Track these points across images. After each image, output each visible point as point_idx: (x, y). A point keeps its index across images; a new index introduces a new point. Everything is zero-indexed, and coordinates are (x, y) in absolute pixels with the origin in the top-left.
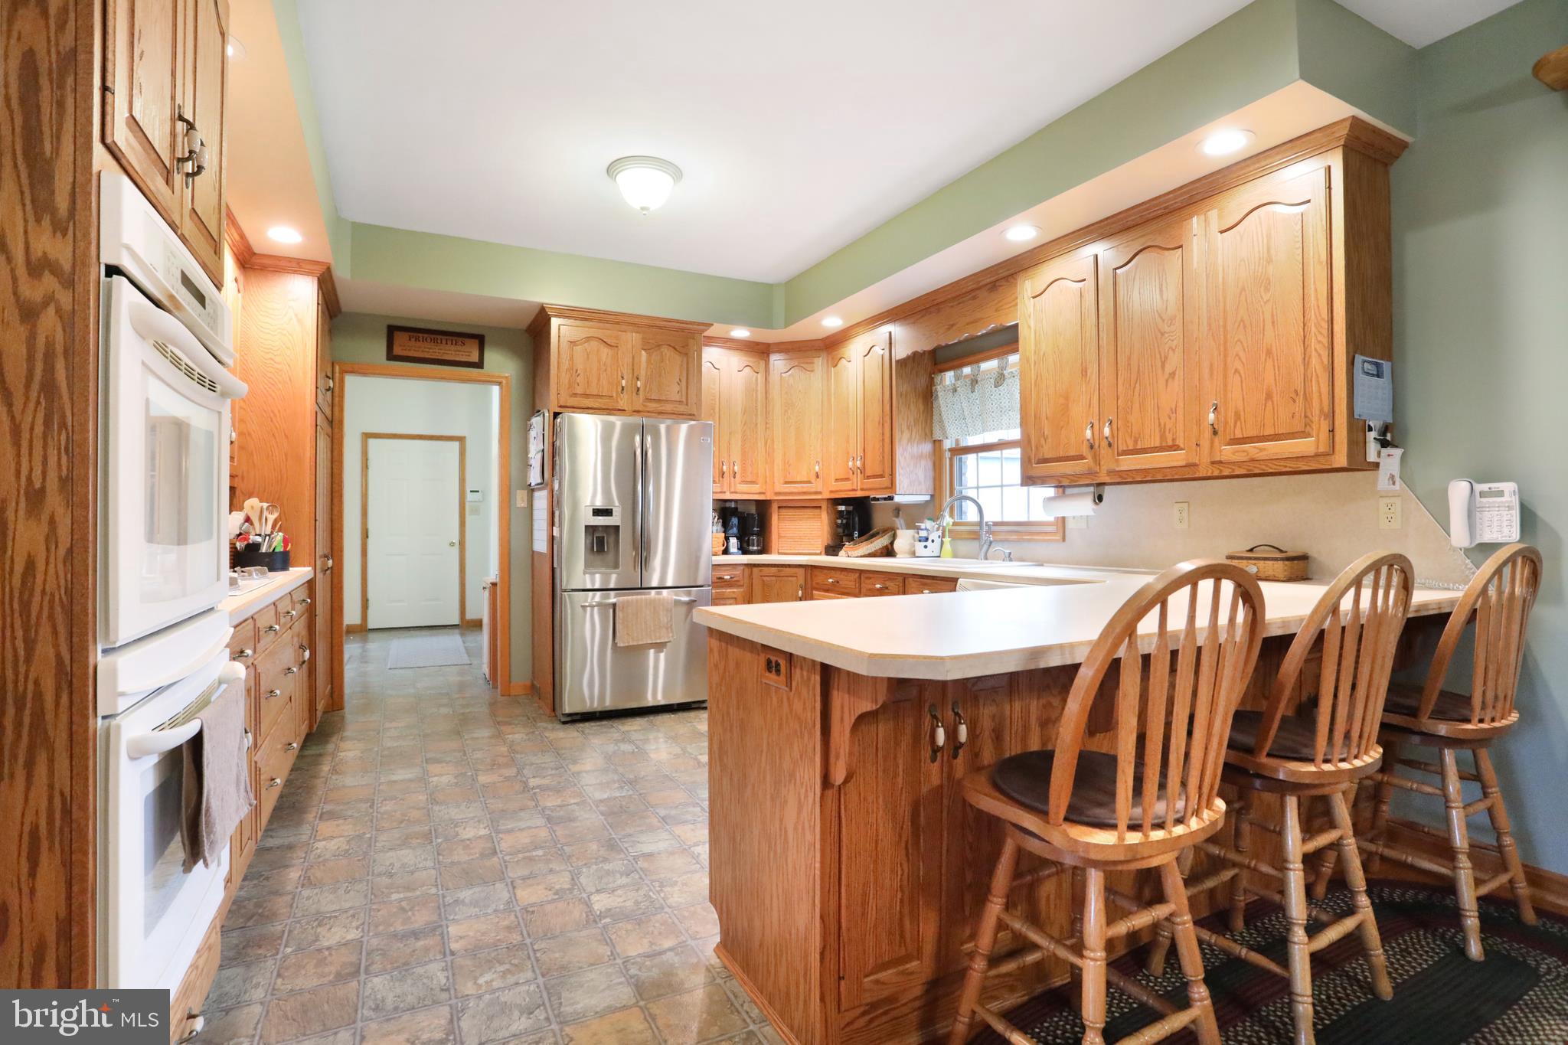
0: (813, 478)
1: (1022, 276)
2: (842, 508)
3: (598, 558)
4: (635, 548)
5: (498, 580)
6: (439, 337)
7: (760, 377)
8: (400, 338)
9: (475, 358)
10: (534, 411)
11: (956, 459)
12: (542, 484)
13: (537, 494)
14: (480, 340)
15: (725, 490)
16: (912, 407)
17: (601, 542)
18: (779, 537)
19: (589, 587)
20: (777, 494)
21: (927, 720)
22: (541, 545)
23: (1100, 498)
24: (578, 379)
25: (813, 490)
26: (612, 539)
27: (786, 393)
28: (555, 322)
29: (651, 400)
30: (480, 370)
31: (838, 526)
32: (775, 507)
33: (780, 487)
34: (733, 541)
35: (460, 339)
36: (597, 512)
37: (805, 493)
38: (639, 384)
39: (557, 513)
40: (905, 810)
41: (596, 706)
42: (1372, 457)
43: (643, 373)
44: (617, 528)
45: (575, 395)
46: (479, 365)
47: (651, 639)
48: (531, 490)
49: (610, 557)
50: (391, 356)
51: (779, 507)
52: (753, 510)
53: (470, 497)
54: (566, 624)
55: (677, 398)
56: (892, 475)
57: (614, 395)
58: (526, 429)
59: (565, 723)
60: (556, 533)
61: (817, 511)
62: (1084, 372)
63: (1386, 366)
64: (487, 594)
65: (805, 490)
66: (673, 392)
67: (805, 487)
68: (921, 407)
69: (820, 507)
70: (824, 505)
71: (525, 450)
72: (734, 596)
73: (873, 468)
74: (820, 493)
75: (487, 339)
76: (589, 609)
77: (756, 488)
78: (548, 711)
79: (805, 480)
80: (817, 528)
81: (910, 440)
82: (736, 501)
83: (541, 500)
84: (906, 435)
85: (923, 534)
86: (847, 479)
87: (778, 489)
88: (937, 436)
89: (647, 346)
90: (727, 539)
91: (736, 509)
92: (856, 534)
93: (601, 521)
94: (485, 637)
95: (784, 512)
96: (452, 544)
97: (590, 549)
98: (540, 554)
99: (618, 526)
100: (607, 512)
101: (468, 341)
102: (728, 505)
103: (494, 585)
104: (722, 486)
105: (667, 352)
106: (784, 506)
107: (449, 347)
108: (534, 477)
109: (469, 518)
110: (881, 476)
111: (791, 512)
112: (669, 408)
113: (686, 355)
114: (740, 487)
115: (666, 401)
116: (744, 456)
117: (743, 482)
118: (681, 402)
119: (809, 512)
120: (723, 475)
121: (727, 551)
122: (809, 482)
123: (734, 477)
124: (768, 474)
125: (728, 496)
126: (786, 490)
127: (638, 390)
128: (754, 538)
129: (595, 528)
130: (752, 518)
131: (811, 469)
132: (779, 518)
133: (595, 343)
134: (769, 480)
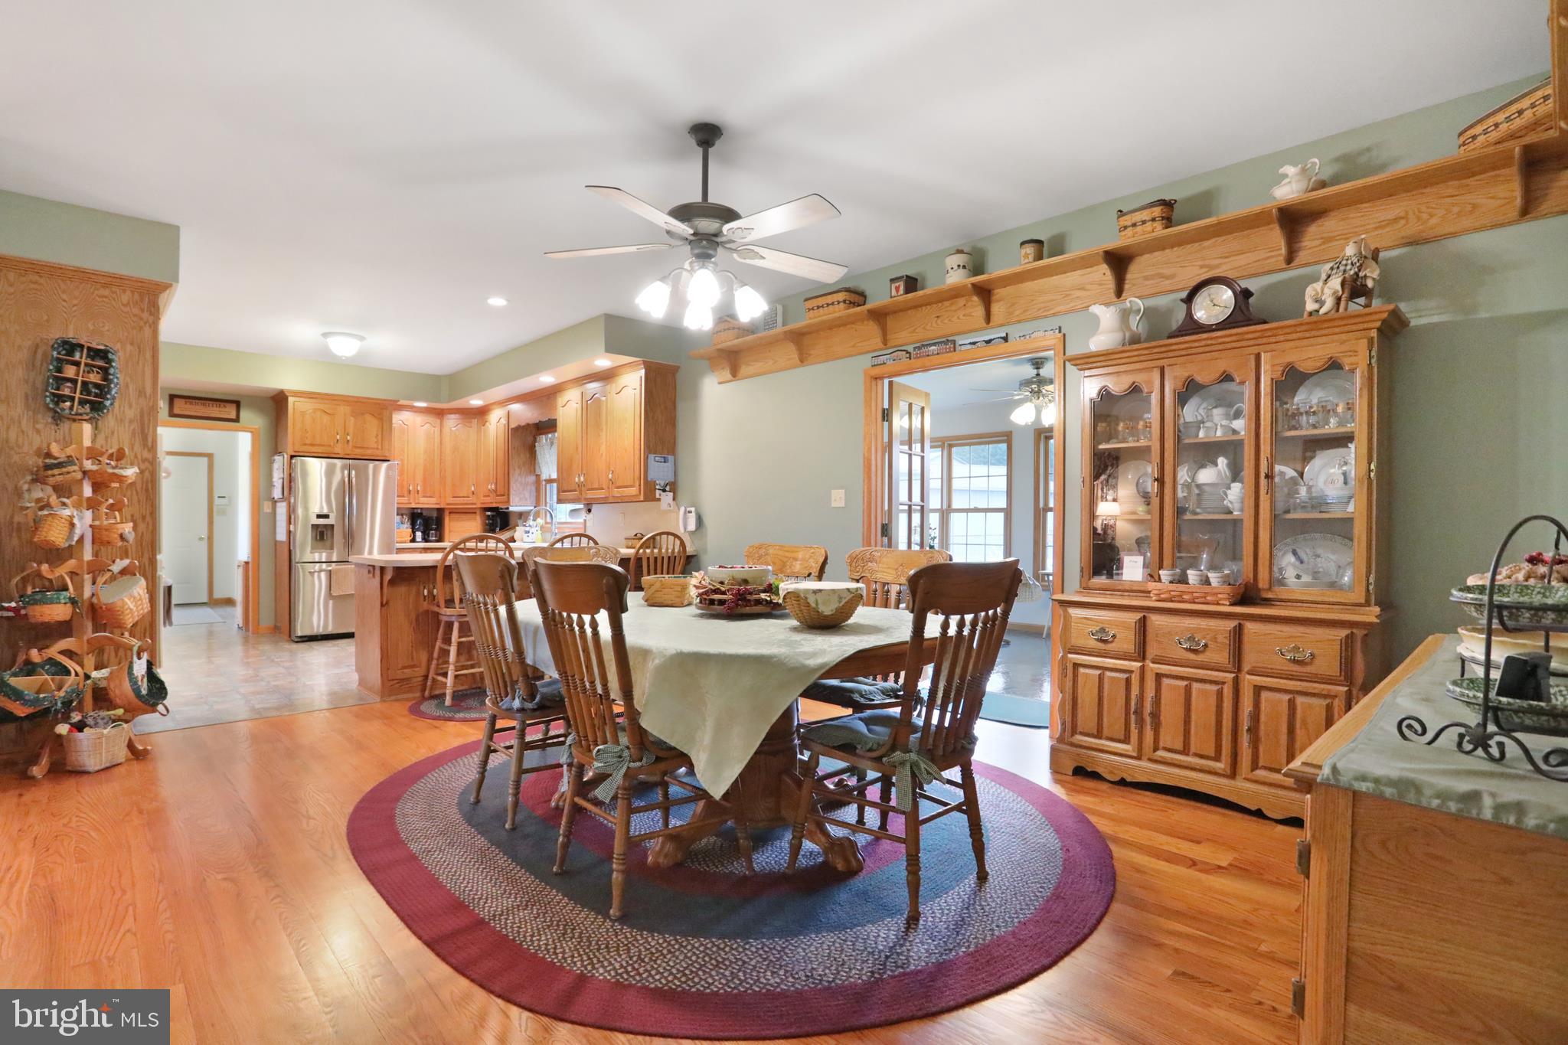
0: (470, 495)
1: (558, 395)
2: (489, 513)
3: (320, 544)
4: (344, 538)
5: (250, 560)
6: (207, 402)
7: (437, 430)
8: (179, 403)
9: (233, 415)
10: (276, 450)
11: (548, 486)
12: (282, 499)
13: (278, 504)
14: (237, 404)
15: (411, 501)
16: (522, 455)
17: (322, 534)
18: (449, 531)
19: (317, 560)
20: (448, 504)
21: (422, 588)
22: (281, 536)
23: (590, 511)
24: (308, 435)
25: (470, 502)
26: (329, 533)
27: (454, 441)
28: (291, 400)
29: (356, 447)
30: (237, 424)
31: (487, 525)
32: (447, 513)
33: (450, 500)
34: (419, 534)
35: (222, 404)
36: (319, 516)
37: (466, 504)
38: (349, 438)
39: (293, 517)
40: (413, 616)
41: (321, 631)
42: (657, 496)
43: (351, 431)
44: (332, 526)
45: (305, 444)
46: (237, 420)
48: (274, 502)
49: (328, 543)
50: (172, 415)
51: (449, 513)
52: (435, 514)
53: (217, 501)
54: (299, 584)
55: (375, 446)
56: (509, 495)
57: (332, 444)
58: (271, 462)
59: (297, 642)
60: (292, 528)
61: (473, 515)
62: (577, 448)
63: (671, 458)
64: (241, 570)
65: (466, 502)
66: (372, 441)
67: (466, 500)
68: (528, 455)
69: (475, 513)
70: (478, 511)
71: (270, 475)
73: (500, 491)
74: (475, 504)
75: (242, 405)
76: (316, 574)
77: (433, 500)
78: (286, 637)
79: (466, 495)
80: (474, 526)
81: (520, 474)
82: (421, 509)
83: (282, 509)
84: (517, 471)
85: (527, 529)
86: (488, 496)
87: (448, 501)
88: (538, 472)
89: (354, 414)
90: (414, 533)
91: (421, 514)
92: (498, 529)
93: (322, 521)
94: (238, 611)
95: (453, 515)
96: (201, 539)
97: (315, 539)
98: (281, 542)
99: (334, 525)
100: (326, 516)
101: (228, 405)
102: (413, 511)
103: (247, 563)
104: (408, 499)
105: (368, 417)
106: (452, 512)
107: (215, 408)
108: (277, 493)
109: (216, 518)
110: (503, 495)
111: (457, 516)
112: (369, 452)
113: (381, 420)
114: (423, 500)
115: (367, 448)
116: (425, 480)
117: (424, 497)
118: (377, 449)
119: (469, 516)
120: (410, 491)
121: (413, 540)
122: (468, 497)
123: (418, 493)
124: (442, 491)
125: (413, 505)
126: (453, 502)
127: (349, 441)
128: (433, 532)
129: (318, 526)
130: (434, 520)
131: (469, 488)
132: (450, 520)
133: (319, 413)
134: (442, 495)
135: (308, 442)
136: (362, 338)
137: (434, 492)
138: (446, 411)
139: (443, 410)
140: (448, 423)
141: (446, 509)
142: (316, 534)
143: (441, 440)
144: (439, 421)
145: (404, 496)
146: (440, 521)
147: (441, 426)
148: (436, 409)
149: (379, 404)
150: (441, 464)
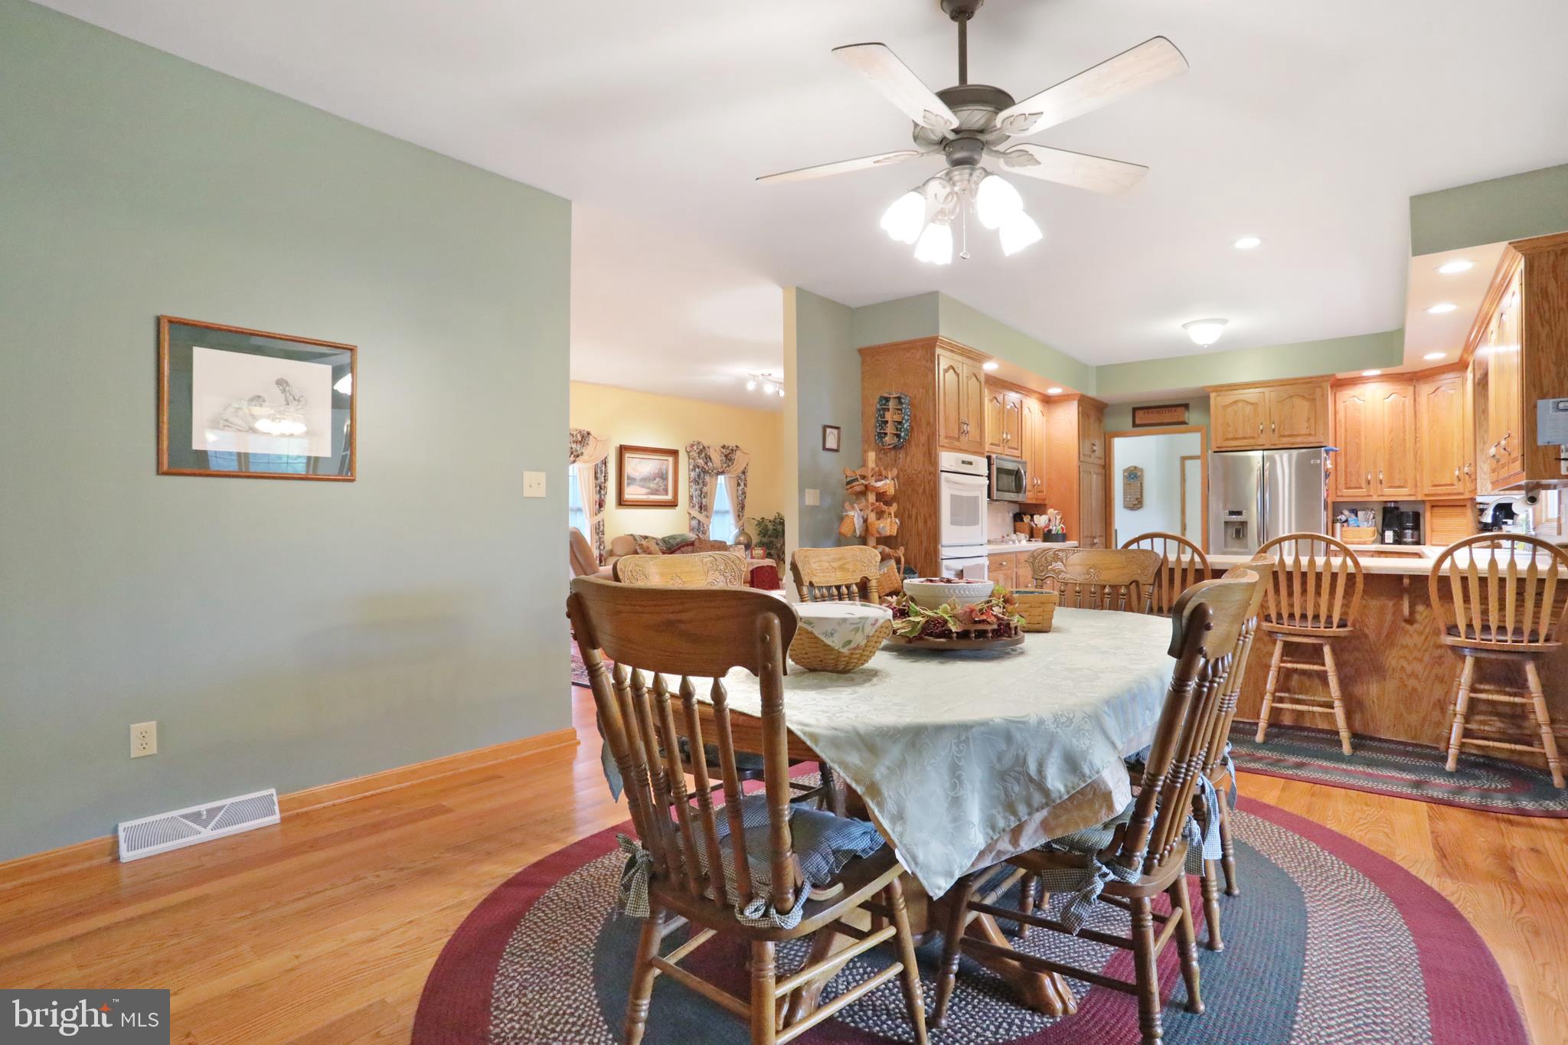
0: (1455, 482)
3: (1237, 542)
6: (1160, 410)
7: (1409, 401)
8: (1140, 414)
9: (1183, 419)
14: (1186, 407)
15: (1371, 493)
17: (1238, 532)
18: (1432, 530)
20: (1426, 495)
24: (1229, 429)
25: (1455, 491)
26: (1244, 530)
28: (1213, 396)
29: (1284, 436)
30: (1186, 426)
32: (1425, 507)
33: (1429, 490)
34: (1389, 535)
35: (1173, 409)
37: (1449, 494)
38: (1274, 426)
43: (1279, 418)
44: (1245, 523)
45: (1227, 439)
46: (1186, 422)
49: (1244, 541)
50: (1135, 425)
51: (1433, 506)
52: (1409, 509)
56: (1477, 479)
57: (1257, 436)
61: (1464, 509)
65: (1448, 492)
66: (1304, 427)
67: (1449, 489)
69: (1465, 506)
70: (1469, 504)
73: (1473, 474)
74: (1463, 494)
75: (1190, 407)
77: (1403, 491)
79: (1449, 482)
80: (1464, 523)
87: (1427, 492)
89: (1282, 398)
91: (1397, 508)
93: (1234, 518)
95: (1436, 510)
97: (1231, 536)
101: (1178, 409)
102: (1389, 505)
104: (1368, 491)
105: (1298, 401)
106: (1435, 505)
107: (1166, 414)
111: (1442, 510)
112: (1299, 439)
113: (1313, 400)
115: (1298, 435)
116: (1391, 465)
117: (1391, 487)
118: (1310, 435)
119: (1458, 510)
120: (1369, 482)
121: (1383, 542)
122: (1452, 485)
123: (1381, 483)
124: (1418, 479)
125: (1375, 498)
126: (1433, 492)
127: (1274, 430)
128: (1409, 532)
129: (1233, 523)
130: (1408, 516)
131: (1453, 473)
132: (1432, 516)
133: (1240, 404)
134: (1419, 484)
135: (1230, 436)
136: (1224, 322)
137: (1406, 481)
138: (1419, 374)
139: (1416, 373)
140: (1425, 389)
141: (1423, 502)
142: (1232, 531)
143: (1415, 413)
144: (1412, 388)
145: (1361, 488)
146: (1417, 517)
147: (1415, 394)
148: (1403, 374)
149: (1310, 383)
150: (1416, 443)
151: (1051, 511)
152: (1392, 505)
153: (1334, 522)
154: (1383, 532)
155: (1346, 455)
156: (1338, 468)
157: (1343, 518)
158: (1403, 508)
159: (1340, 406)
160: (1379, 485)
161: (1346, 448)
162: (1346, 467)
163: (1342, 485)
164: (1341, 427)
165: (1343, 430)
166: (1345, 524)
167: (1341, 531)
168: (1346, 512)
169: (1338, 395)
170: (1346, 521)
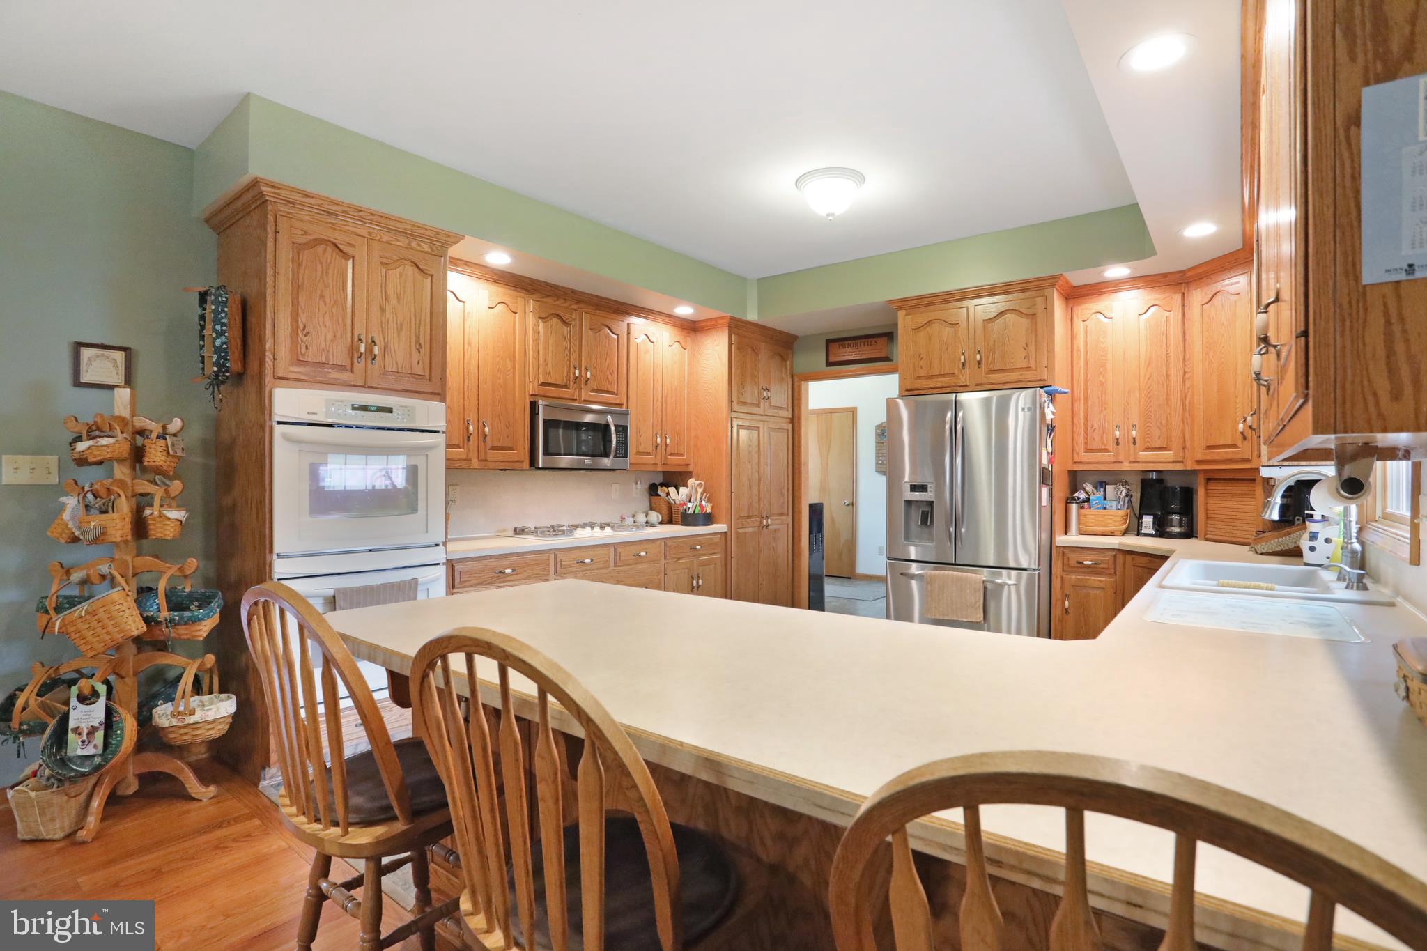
0: (1239, 442)
3: (925, 531)
4: (946, 523)
6: (859, 341)
9: (885, 353)
14: (889, 337)
15: (1121, 458)
17: (924, 516)
18: (1206, 516)
19: (908, 557)
20: (1198, 462)
24: (922, 363)
25: (1239, 457)
27: (1208, 330)
28: (901, 314)
29: (994, 371)
32: (1198, 480)
33: (1199, 454)
34: (1148, 520)
35: (874, 340)
36: (914, 488)
37: (1232, 461)
38: (980, 357)
43: (982, 345)
46: (889, 358)
47: (957, 616)
50: (829, 364)
51: (1208, 480)
55: (1023, 364)
57: (956, 372)
61: (1251, 485)
65: (1229, 457)
67: (1232, 453)
69: (1254, 481)
70: (1257, 477)
72: (1102, 585)
75: (894, 337)
76: (908, 578)
77: (1168, 455)
79: (1230, 443)
80: (1251, 509)
87: (1199, 457)
89: (990, 317)
91: (1161, 482)
93: (917, 496)
95: (1212, 486)
99: (933, 502)
100: (923, 488)
101: (879, 340)
102: (1149, 477)
104: (1117, 454)
105: (1013, 319)
106: (1212, 478)
107: (866, 348)
111: (1219, 486)
112: (1013, 376)
113: (1031, 316)
114: (1144, 455)
116: (1148, 416)
117: (1147, 449)
118: (1028, 368)
119: (1243, 486)
120: (1117, 442)
121: (1138, 533)
122: (1235, 446)
123: (1135, 443)
124: (1187, 437)
125: (1126, 466)
126: (1208, 458)
127: (979, 363)
128: (1175, 518)
129: (918, 503)
130: (1174, 493)
131: (1236, 428)
132: (1207, 494)
133: (936, 326)
134: (1188, 444)
135: (922, 373)
137: (1169, 439)
138: (1189, 274)
139: (1184, 272)
140: (1197, 297)
141: (1193, 472)
142: (916, 516)
143: (1184, 333)
144: (1179, 296)
145: (1106, 450)
146: (1187, 496)
147: (1183, 306)
148: (1165, 275)
149: (1028, 290)
150: (1184, 382)
151: (691, 482)
152: (1154, 476)
153: (1069, 500)
154: (1140, 518)
155: (1086, 399)
156: (1076, 421)
157: (1082, 495)
158: (1172, 482)
159: (1079, 326)
160: (1132, 445)
161: (1086, 390)
162: (1086, 419)
163: (1080, 447)
164: (1079, 358)
165: (1082, 363)
166: (1086, 505)
167: (1079, 515)
168: (1089, 487)
169: (1074, 309)
170: (1088, 500)
